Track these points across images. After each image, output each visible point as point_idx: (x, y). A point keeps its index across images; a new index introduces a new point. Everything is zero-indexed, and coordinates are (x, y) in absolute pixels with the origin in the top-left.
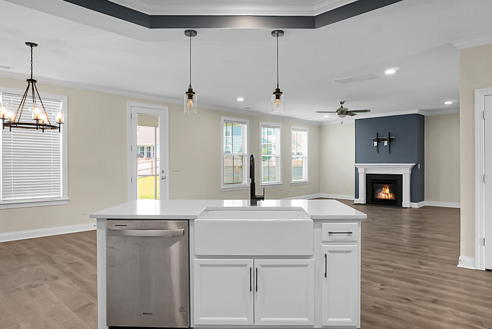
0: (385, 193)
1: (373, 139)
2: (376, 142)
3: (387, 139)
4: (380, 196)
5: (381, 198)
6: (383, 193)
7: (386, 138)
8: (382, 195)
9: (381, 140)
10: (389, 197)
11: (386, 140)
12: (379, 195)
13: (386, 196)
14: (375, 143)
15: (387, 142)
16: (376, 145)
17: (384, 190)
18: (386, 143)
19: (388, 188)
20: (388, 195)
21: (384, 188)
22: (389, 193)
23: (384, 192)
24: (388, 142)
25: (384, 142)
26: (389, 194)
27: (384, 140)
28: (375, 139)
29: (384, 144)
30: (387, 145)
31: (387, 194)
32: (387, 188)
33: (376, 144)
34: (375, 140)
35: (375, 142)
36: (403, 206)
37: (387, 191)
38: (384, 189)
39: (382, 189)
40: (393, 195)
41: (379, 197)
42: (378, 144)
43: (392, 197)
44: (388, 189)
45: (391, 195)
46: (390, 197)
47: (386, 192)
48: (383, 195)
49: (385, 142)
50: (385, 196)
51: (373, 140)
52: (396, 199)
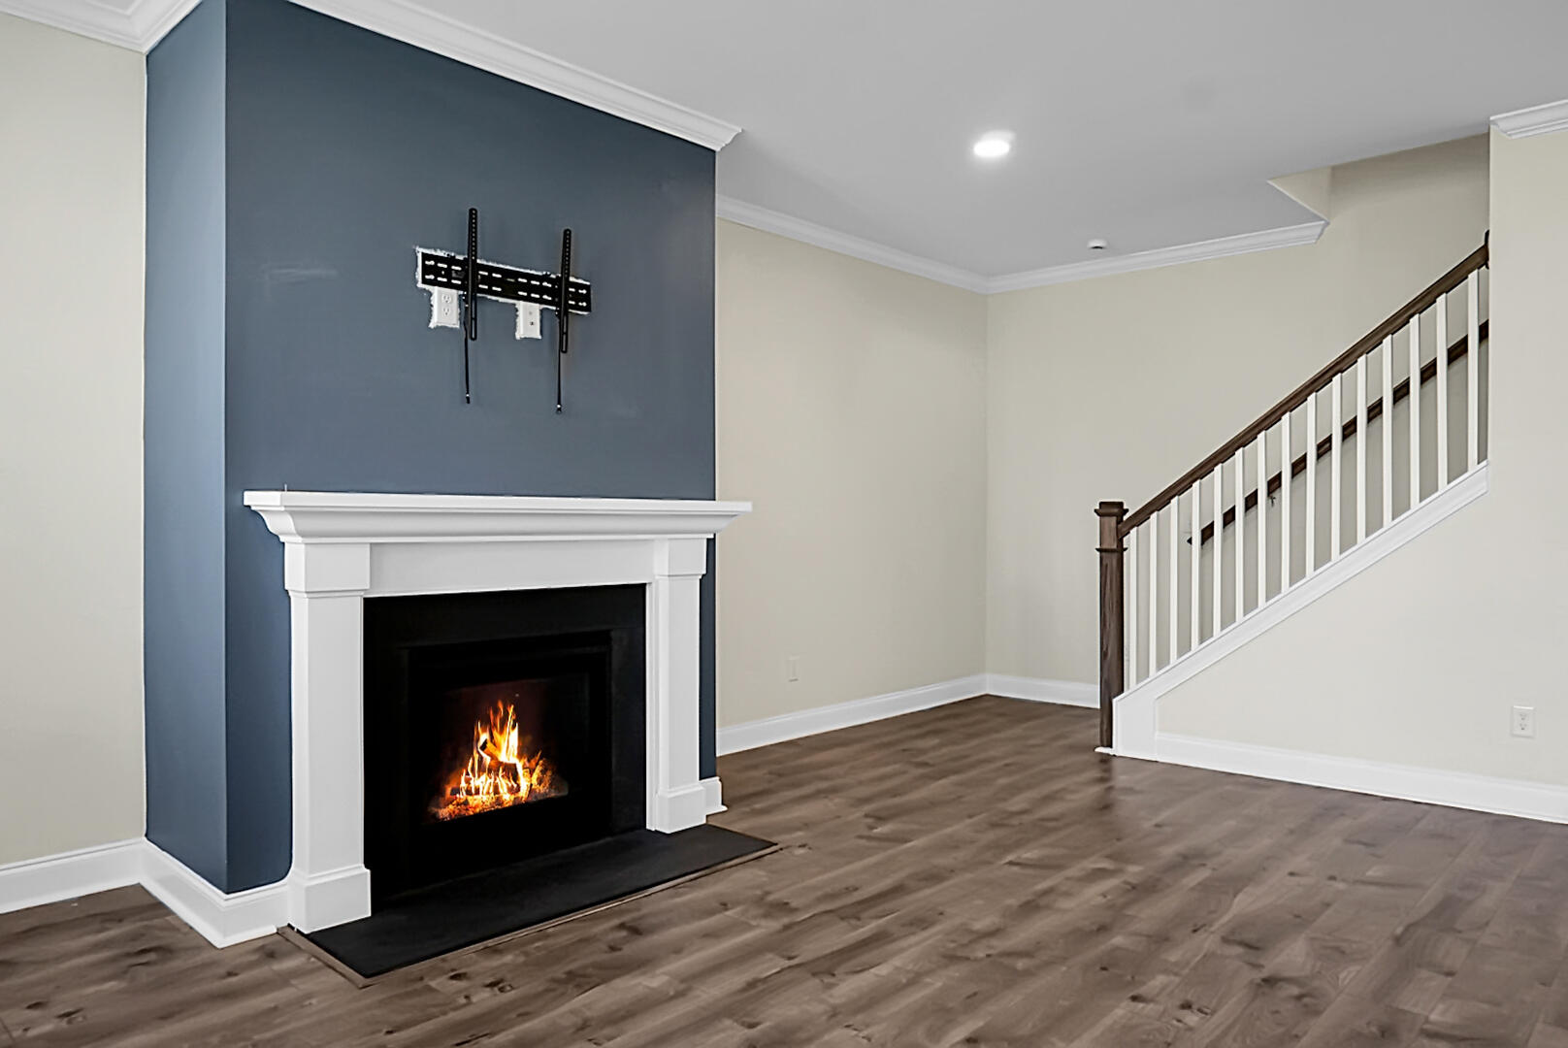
0: (497, 768)
1: (426, 257)
2: (455, 294)
3: (541, 290)
4: (462, 796)
5: (470, 816)
6: (482, 769)
7: (531, 277)
8: (476, 782)
9: (491, 281)
10: (523, 793)
11: (529, 288)
12: (449, 790)
13: (504, 784)
14: (435, 302)
15: (537, 307)
16: (455, 323)
17: (484, 747)
18: (528, 319)
19: (510, 722)
20: (516, 778)
21: (489, 726)
22: (520, 756)
23: (487, 760)
24: (543, 313)
25: (514, 310)
26: (519, 766)
27: (512, 286)
28: (440, 260)
29: (514, 327)
30: (536, 334)
31: (511, 771)
32: (503, 725)
33: (445, 307)
34: (436, 271)
35: (435, 290)
37: (508, 745)
38: (484, 737)
39: (470, 740)
40: (543, 772)
42: (469, 318)
43: (540, 780)
44: (516, 732)
45: (531, 773)
46: (531, 790)
47: (503, 758)
48: (482, 782)
49: (521, 305)
50: (496, 791)
51: (426, 270)
52: (565, 793)
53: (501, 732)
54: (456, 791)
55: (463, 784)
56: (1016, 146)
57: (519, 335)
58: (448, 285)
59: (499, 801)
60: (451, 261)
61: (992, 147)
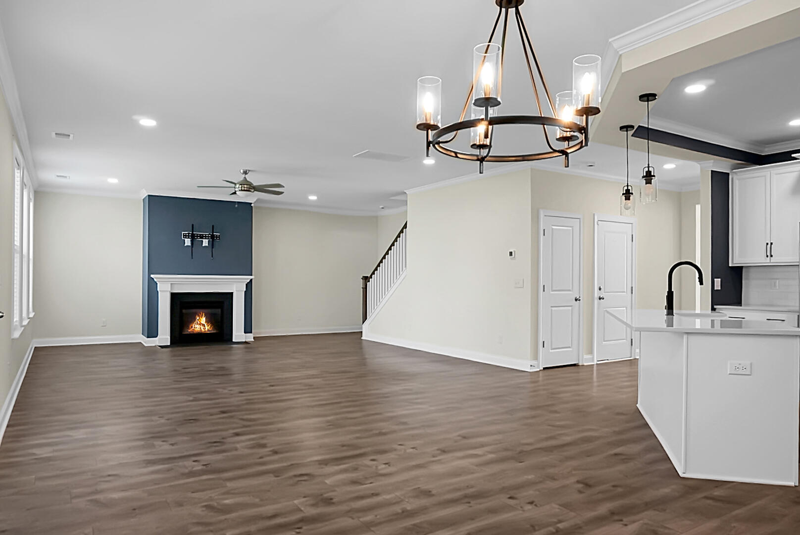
0: (200, 324)
1: (184, 234)
2: (190, 239)
3: (208, 237)
4: (193, 329)
5: (195, 332)
6: (197, 324)
7: (206, 235)
8: (196, 326)
9: (197, 236)
10: (206, 330)
11: (206, 237)
12: (190, 327)
13: (202, 327)
14: (186, 241)
15: (207, 240)
16: (190, 244)
17: (198, 320)
18: (205, 242)
20: (205, 326)
21: (199, 316)
22: (206, 322)
23: (199, 322)
24: (209, 241)
25: (202, 241)
26: (206, 324)
27: (202, 237)
28: (186, 234)
29: (202, 244)
30: (207, 245)
31: (204, 325)
32: (202, 316)
33: (188, 242)
34: (186, 236)
35: (186, 239)
36: (234, 340)
37: (203, 320)
38: (198, 318)
39: (195, 319)
40: (211, 326)
41: (191, 330)
42: (192, 244)
43: (210, 328)
44: (205, 317)
45: (208, 326)
46: (208, 330)
47: (202, 322)
48: (198, 326)
49: (204, 240)
50: (200, 328)
51: (184, 236)
52: (218, 331)
53: (202, 317)
54: (192, 327)
55: (193, 326)
56: (318, 198)
57: (203, 245)
58: (188, 238)
59: (201, 330)
60: (189, 234)
61: (313, 198)
